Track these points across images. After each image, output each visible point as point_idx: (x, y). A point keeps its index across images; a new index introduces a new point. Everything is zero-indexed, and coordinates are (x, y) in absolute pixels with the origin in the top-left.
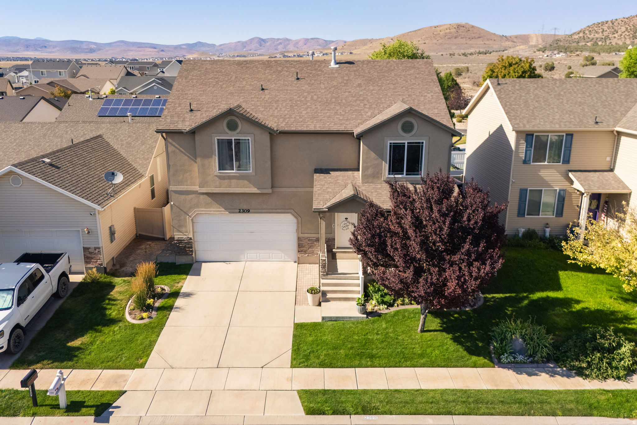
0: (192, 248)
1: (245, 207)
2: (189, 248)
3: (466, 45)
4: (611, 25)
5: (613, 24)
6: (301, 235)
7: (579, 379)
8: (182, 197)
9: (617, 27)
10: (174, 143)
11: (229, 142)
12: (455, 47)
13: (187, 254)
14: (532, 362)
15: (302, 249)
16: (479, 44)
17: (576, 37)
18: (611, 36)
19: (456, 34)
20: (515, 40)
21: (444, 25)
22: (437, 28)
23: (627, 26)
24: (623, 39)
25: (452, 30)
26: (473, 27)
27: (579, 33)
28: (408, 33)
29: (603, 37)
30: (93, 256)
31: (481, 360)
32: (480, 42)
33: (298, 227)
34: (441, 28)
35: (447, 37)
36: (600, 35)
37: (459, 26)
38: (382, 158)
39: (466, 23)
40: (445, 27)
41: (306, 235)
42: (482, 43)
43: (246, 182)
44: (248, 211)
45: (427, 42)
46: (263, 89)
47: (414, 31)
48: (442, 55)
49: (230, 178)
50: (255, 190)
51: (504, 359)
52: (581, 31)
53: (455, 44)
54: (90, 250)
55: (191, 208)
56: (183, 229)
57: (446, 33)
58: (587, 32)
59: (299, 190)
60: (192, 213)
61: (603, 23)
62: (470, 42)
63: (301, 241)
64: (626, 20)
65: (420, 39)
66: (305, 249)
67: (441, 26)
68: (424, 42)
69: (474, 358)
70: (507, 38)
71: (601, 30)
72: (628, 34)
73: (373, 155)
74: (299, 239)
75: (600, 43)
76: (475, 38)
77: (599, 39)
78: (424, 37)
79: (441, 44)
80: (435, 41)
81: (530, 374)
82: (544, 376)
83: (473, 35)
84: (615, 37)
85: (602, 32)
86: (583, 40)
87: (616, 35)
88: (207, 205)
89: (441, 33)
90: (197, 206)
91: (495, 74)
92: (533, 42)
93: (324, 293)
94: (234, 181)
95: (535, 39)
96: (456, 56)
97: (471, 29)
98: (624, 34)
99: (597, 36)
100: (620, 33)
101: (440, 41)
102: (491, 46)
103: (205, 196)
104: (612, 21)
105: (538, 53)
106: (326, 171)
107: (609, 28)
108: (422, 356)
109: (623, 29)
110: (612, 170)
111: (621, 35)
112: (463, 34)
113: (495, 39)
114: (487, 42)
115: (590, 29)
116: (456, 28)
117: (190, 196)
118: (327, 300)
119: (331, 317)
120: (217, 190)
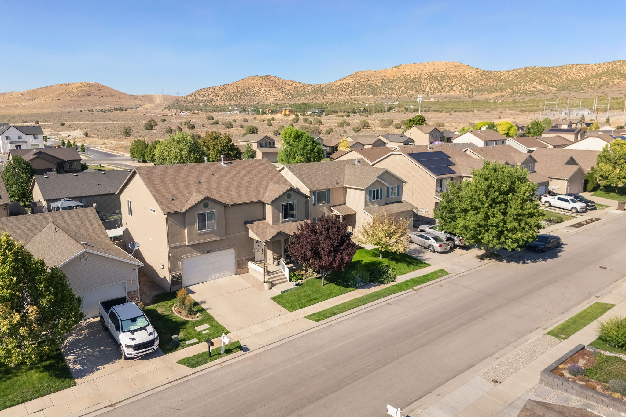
0: (181, 279)
1: (210, 249)
2: (179, 280)
3: (100, 102)
4: (213, 90)
5: (214, 90)
6: (239, 259)
7: (383, 285)
8: (176, 250)
9: (218, 92)
10: (172, 219)
11: (204, 214)
12: (90, 104)
13: (179, 284)
14: (366, 284)
15: (239, 266)
16: (113, 102)
17: (190, 98)
18: (214, 98)
19: (89, 93)
20: (142, 99)
21: (75, 83)
22: (69, 86)
23: (224, 92)
24: (223, 101)
25: (84, 89)
26: (103, 86)
27: (191, 96)
28: (39, 89)
29: (210, 99)
30: (133, 296)
31: (351, 289)
32: (112, 99)
33: (236, 255)
34: (73, 86)
35: (80, 94)
36: (207, 98)
37: (90, 86)
38: (280, 212)
39: (96, 83)
40: (77, 85)
41: (241, 258)
42: (114, 100)
43: (213, 235)
44: (212, 251)
45: (61, 98)
46: (200, 182)
47: (44, 88)
48: (81, 111)
49: (204, 234)
50: (217, 238)
51: (357, 285)
52: (192, 94)
53: (90, 101)
54: (131, 293)
55: (180, 256)
56: (176, 269)
57: (78, 91)
58: (197, 95)
59: (237, 234)
60: (182, 259)
61: (207, 88)
62: (104, 100)
64: (223, 88)
65: (52, 95)
66: (241, 266)
67: (72, 84)
68: (57, 98)
69: (348, 289)
70: (135, 98)
71: (207, 94)
72: (225, 98)
73: (276, 211)
74: (238, 261)
75: (208, 104)
76: (107, 96)
77: (207, 101)
78: (56, 93)
79: (75, 101)
80: (69, 98)
81: (369, 288)
82: (373, 287)
83: (105, 94)
84: (217, 100)
85: (208, 95)
86: (195, 101)
87: (218, 98)
88: (190, 252)
89: (74, 91)
90: (184, 254)
92: (158, 101)
93: (271, 283)
94: (206, 236)
95: (158, 99)
96: (95, 112)
97: (102, 89)
98: (223, 98)
99: (205, 98)
100: (220, 97)
101: (74, 98)
102: (123, 103)
103: (189, 247)
104: (213, 88)
105: (165, 110)
106: (251, 222)
107: (212, 92)
108: (332, 293)
109: (222, 94)
110: (345, 204)
111: (221, 98)
112: (95, 92)
113: (126, 97)
114: (119, 100)
115: (199, 93)
116: (88, 86)
117: (180, 249)
118: (274, 285)
119: (284, 291)
120: (198, 242)
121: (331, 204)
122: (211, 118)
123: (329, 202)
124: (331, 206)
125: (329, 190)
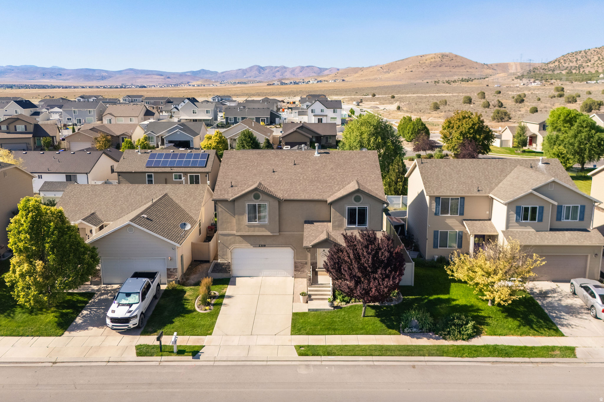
0: (230, 268)
1: (263, 243)
2: (228, 268)
3: (450, 73)
4: (584, 54)
5: (586, 53)
6: (297, 261)
7: (442, 340)
8: (226, 238)
9: (590, 56)
10: (222, 206)
11: (255, 206)
12: (440, 75)
13: (227, 272)
14: (421, 332)
15: (297, 269)
16: (462, 72)
17: (552, 65)
18: (584, 64)
19: (441, 63)
20: (495, 68)
21: (429, 54)
22: (423, 57)
23: (599, 56)
24: (596, 68)
25: (436, 59)
26: (456, 56)
27: (554, 62)
28: (396, 62)
29: (577, 66)
30: (172, 273)
31: (394, 331)
32: (462, 69)
33: (295, 255)
34: (427, 57)
35: (432, 65)
36: (574, 64)
37: (443, 56)
38: (344, 216)
39: (450, 53)
40: (431, 56)
41: (299, 261)
42: (465, 71)
43: (264, 229)
44: (265, 246)
45: (413, 70)
46: (274, 172)
47: (401, 60)
48: (428, 82)
49: (254, 226)
50: (269, 233)
51: (406, 329)
52: (556, 60)
53: (440, 72)
54: (171, 270)
55: (230, 244)
56: (225, 257)
57: (431, 62)
58: (562, 61)
59: (296, 233)
60: (231, 247)
61: (577, 52)
62: (454, 70)
63: (297, 264)
64: (599, 50)
65: (407, 67)
66: (299, 269)
67: (426, 55)
68: (411, 70)
69: (390, 330)
70: (488, 66)
71: (575, 59)
72: (600, 63)
73: (338, 214)
74: (295, 263)
75: (574, 71)
76: (458, 66)
77: (573, 68)
78: (411, 65)
79: (427, 72)
80: (421, 69)
81: (418, 338)
82: (424, 339)
83: (457, 64)
84: (588, 66)
85: (576, 61)
86: (558, 69)
87: (589, 64)
88: (240, 242)
89: (427, 62)
90: (234, 243)
91: (451, 125)
92: (512, 70)
93: (310, 296)
94: (257, 229)
95: (514, 67)
96: (441, 84)
97: (454, 58)
98: (596, 63)
99: (571, 64)
100: (592, 62)
101: (426, 69)
102: (473, 73)
103: (239, 237)
104: (585, 51)
105: (516, 80)
106: (311, 222)
107: (582, 57)
109: (596, 58)
110: (490, 220)
111: (594, 64)
112: (447, 63)
113: (477, 67)
114: (469, 70)
115: (565, 58)
116: (441, 57)
117: (230, 237)
118: (312, 300)
119: (313, 309)
120: (247, 234)
121: (465, 217)
122: (560, 89)
123: (462, 214)
124: (465, 220)
125: (463, 198)
